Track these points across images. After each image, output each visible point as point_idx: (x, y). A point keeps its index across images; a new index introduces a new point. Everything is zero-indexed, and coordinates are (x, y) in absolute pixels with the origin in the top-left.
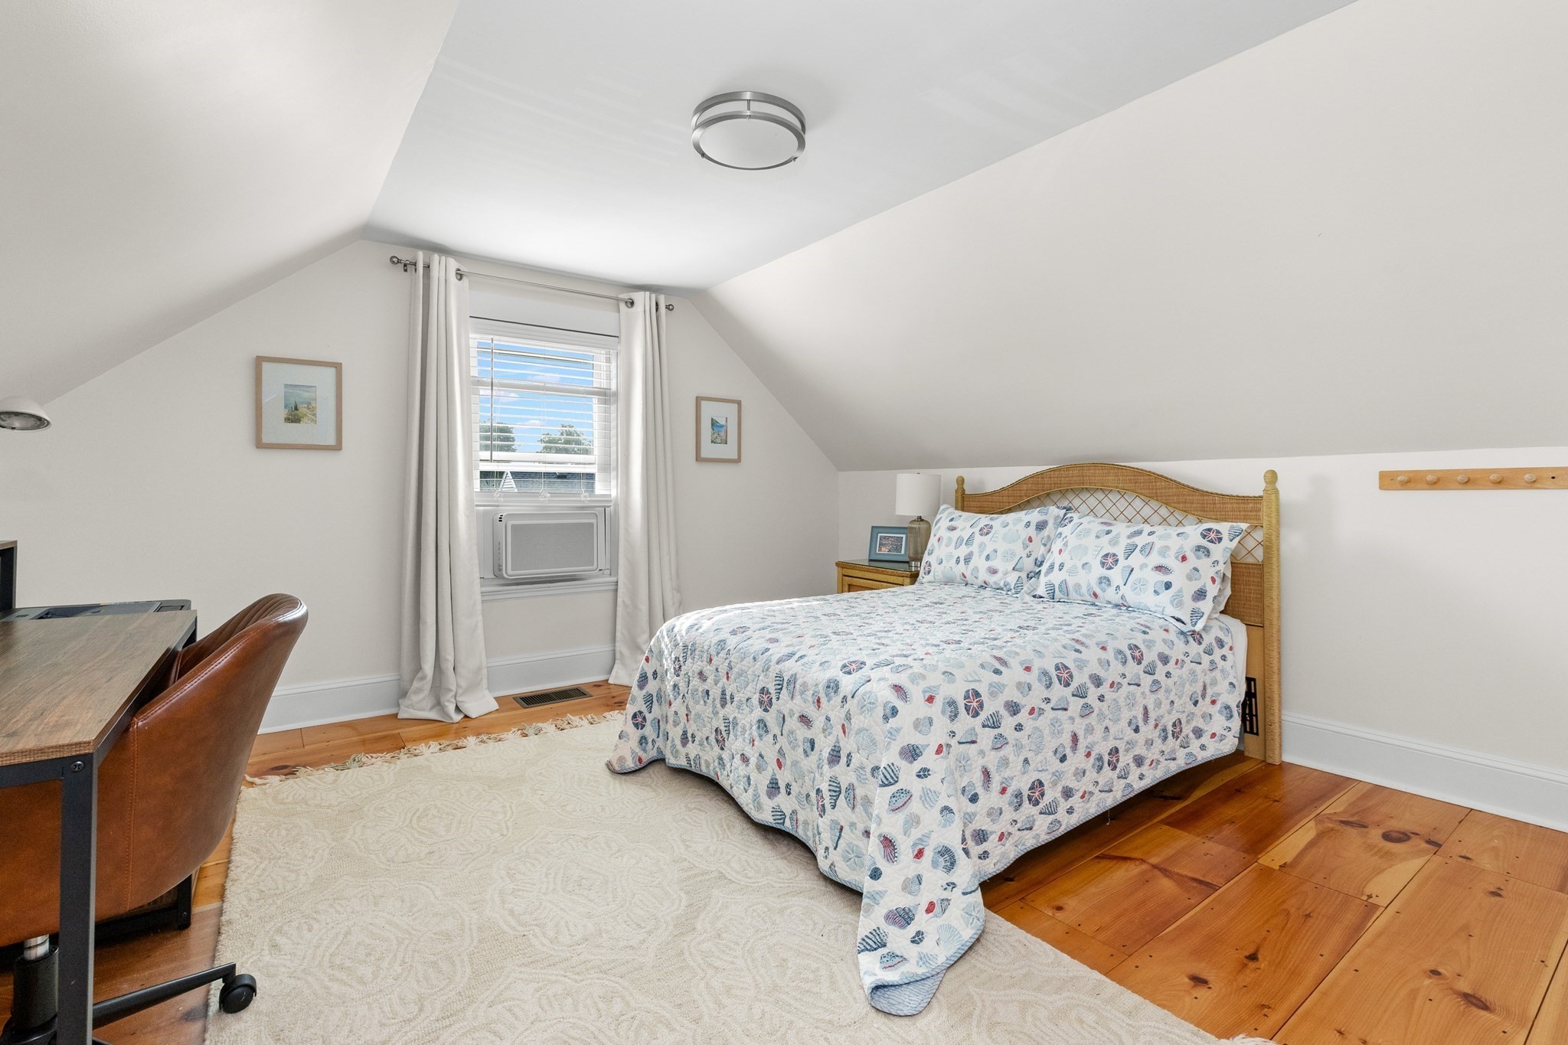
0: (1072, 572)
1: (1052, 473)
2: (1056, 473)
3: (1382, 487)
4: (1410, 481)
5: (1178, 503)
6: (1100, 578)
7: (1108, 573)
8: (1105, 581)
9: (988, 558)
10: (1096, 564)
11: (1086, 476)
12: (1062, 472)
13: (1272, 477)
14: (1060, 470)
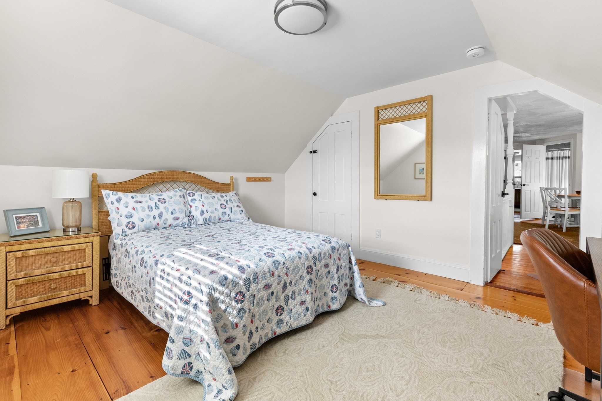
0: (212, 212)
1: (159, 174)
2: (161, 174)
3: (247, 181)
4: (256, 180)
5: (209, 186)
6: (223, 213)
7: (225, 210)
8: (224, 213)
9: (172, 213)
10: (219, 207)
11: (175, 176)
12: (164, 174)
13: (232, 178)
14: (163, 173)
